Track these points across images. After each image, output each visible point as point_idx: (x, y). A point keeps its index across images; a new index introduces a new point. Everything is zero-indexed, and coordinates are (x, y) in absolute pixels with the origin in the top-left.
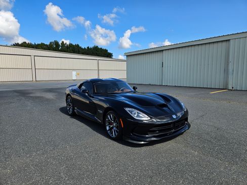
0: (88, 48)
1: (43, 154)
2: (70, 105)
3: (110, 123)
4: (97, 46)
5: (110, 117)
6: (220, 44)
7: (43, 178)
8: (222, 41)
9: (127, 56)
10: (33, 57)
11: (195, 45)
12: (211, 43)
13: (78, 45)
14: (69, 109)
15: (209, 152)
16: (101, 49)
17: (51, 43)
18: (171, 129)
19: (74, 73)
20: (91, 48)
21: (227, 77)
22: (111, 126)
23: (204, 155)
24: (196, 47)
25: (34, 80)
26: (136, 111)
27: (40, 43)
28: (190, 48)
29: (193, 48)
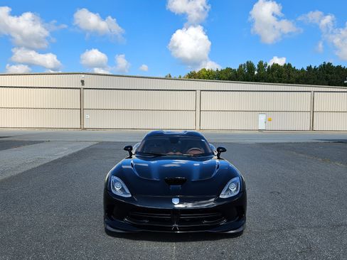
0: (309, 68)
4: (329, 64)
10: (198, 92)
13: (289, 64)
16: (339, 67)
17: (241, 66)
19: (262, 118)
20: (315, 69)
25: (198, 128)
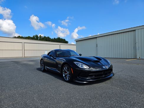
0: (54, 38)
1: (25, 89)
2: (42, 65)
3: (65, 72)
4: (59, 38)
5: (65, 68)
6: (130, 33)
7: (23, 100)
8: (131, 31)
9: (76, 41)
10: (23, 43)
11: (115, 34)
12: (125, 32)
14: (42, 68)
15: (127, 88)
16: (62, 39)
17: (34, 36)
18: (102, 75)
20: (56, 39)
21: (136, 51)
22: (66, 74)
23: (124, 89)
24: (116, 35)
25: (23, 56)
26: (81, 64)
27: (28, 36)
28: (112, 35)
29: (114, 35)
